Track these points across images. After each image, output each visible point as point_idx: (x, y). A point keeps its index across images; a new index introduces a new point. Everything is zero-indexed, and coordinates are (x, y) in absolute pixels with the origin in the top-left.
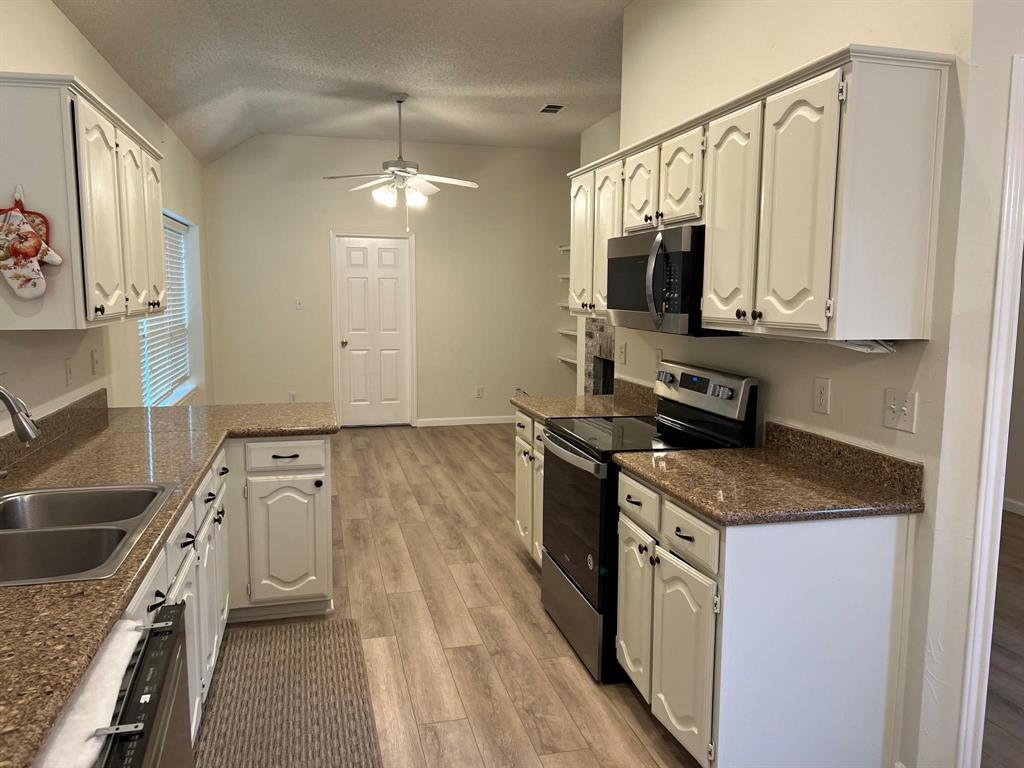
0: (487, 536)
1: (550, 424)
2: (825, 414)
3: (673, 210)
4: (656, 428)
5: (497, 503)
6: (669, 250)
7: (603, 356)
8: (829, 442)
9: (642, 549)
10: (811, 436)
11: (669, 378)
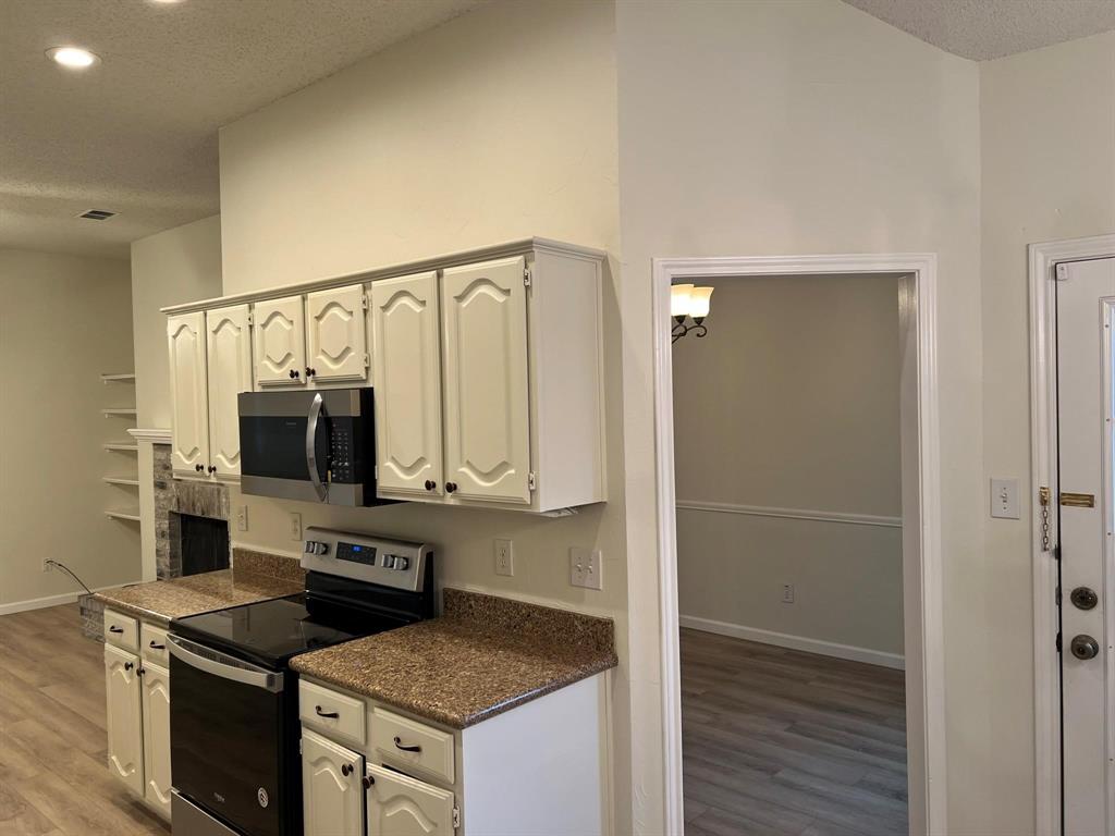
0: (59, 785)
1: (176, 627)
2: (509, 576)
3: (328, 368)
4: (304, 607)
5: (56, 732)
6: (331, 414)
7: (183, 511)
8: (516, 605)
9: (347, 770)
10: (496, 600)
11: (323, 549)
